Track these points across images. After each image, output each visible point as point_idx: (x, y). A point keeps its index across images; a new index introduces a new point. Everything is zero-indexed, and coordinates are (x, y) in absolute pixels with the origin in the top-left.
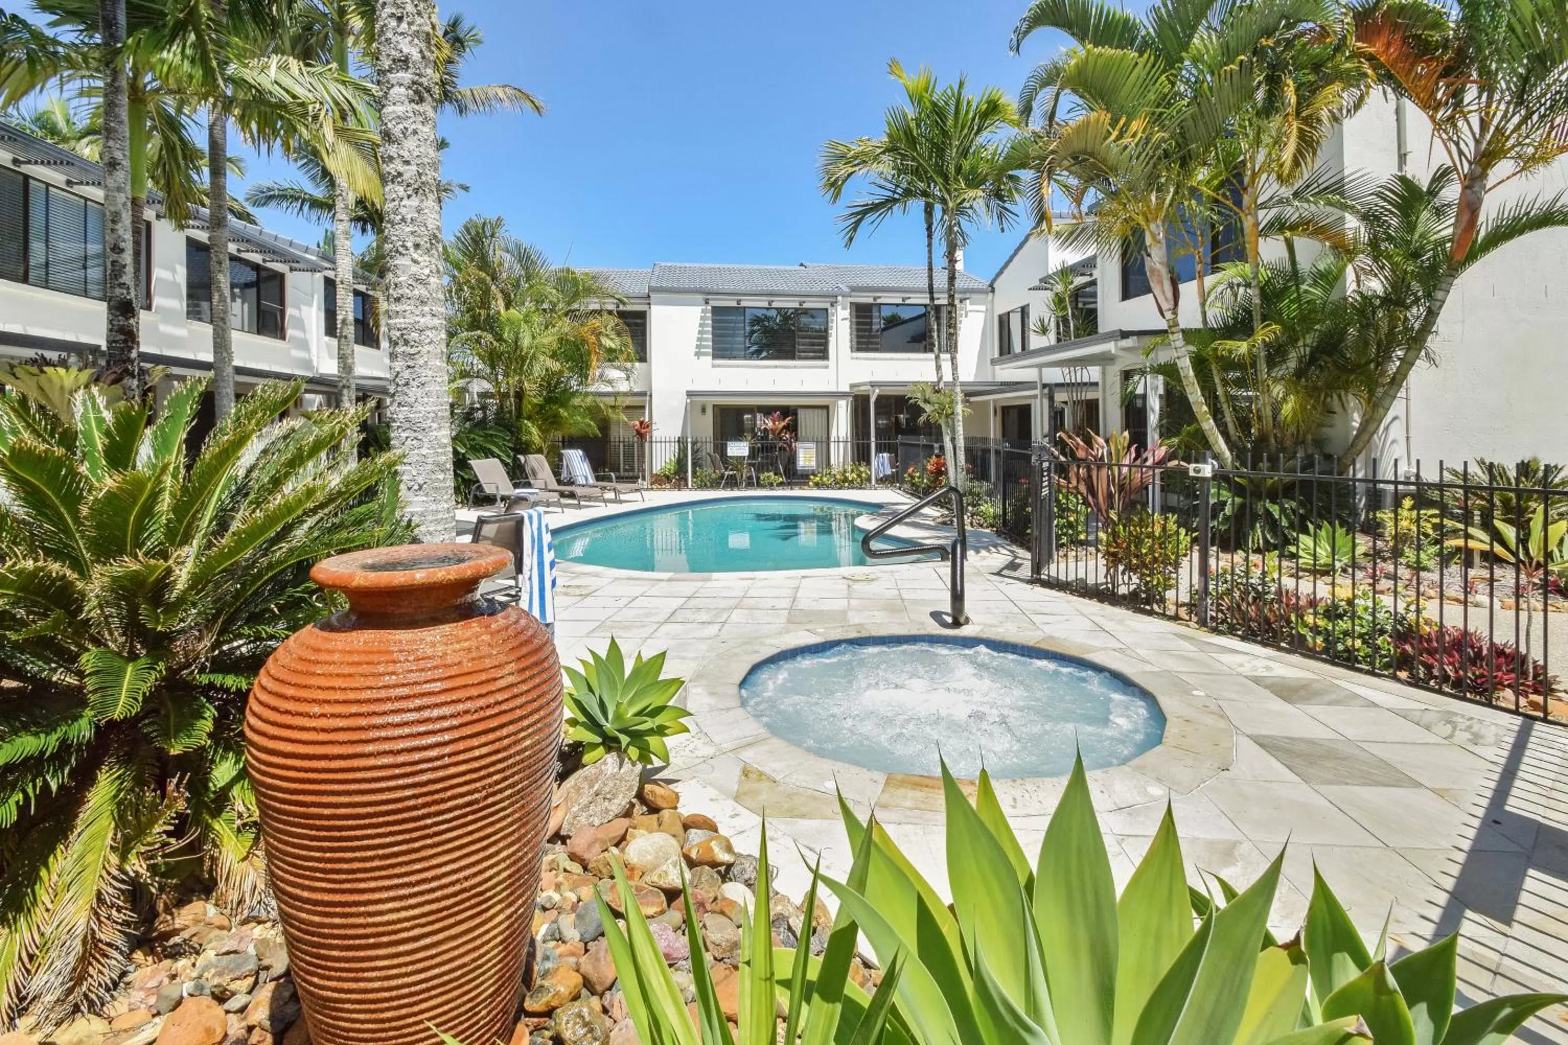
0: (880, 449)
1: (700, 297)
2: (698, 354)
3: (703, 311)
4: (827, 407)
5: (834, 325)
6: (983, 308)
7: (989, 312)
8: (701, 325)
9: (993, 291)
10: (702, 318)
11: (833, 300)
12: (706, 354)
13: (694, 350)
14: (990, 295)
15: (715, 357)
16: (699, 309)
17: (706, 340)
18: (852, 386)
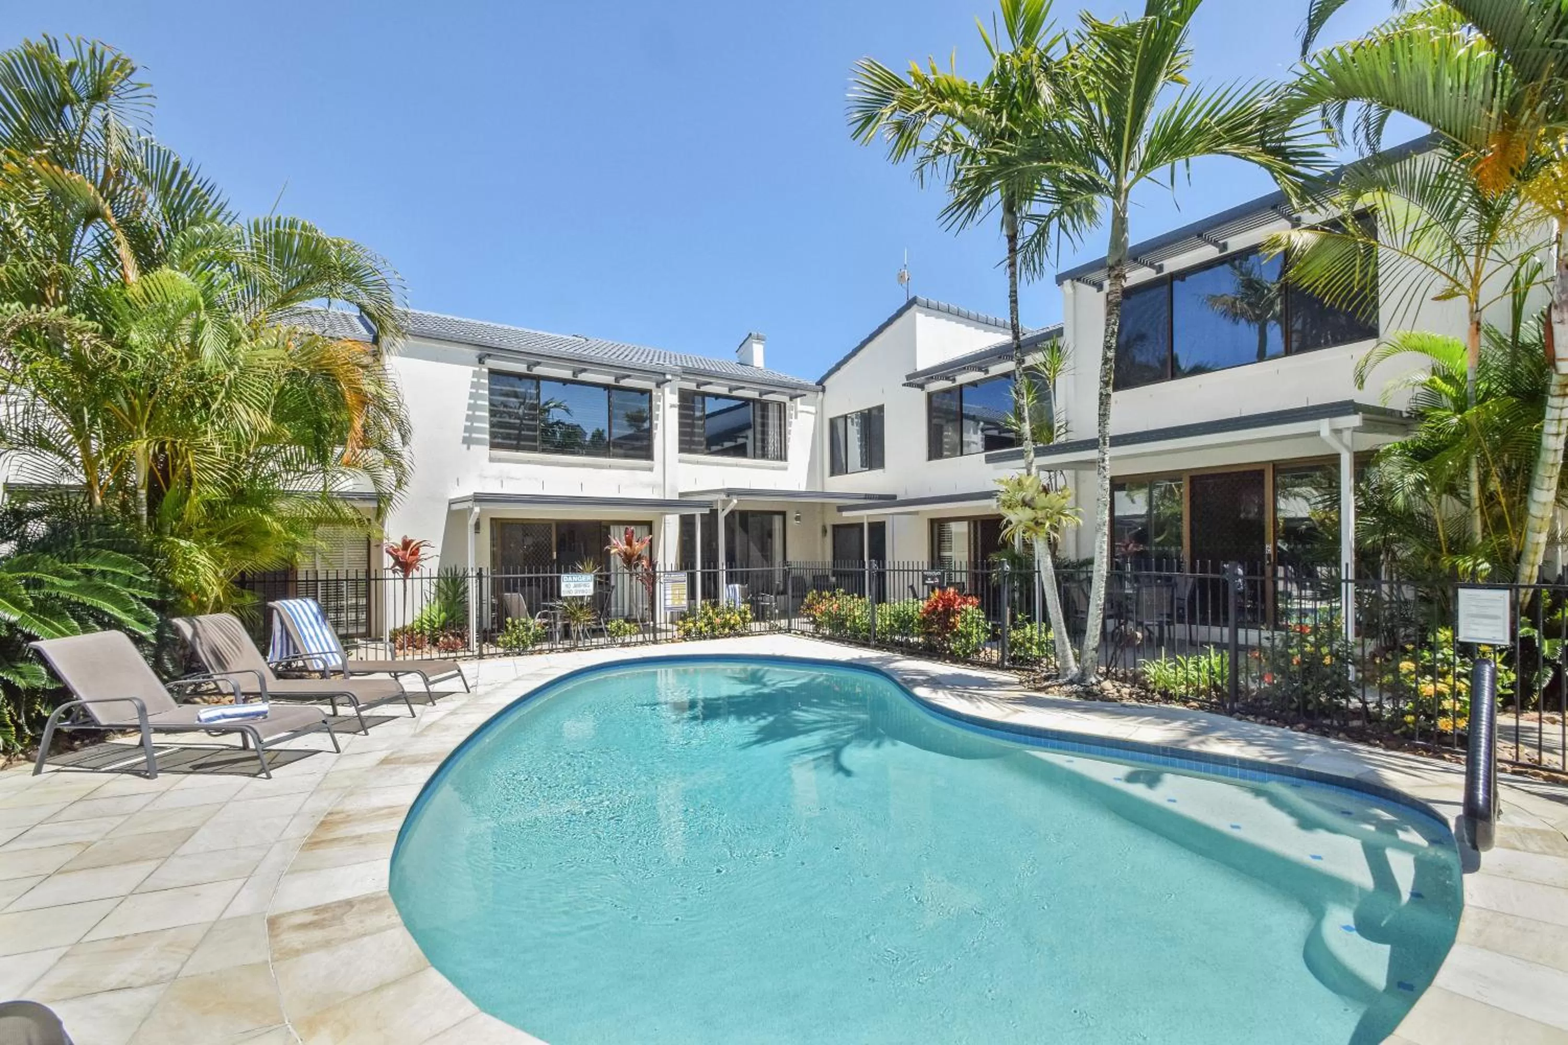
0: (731, 579)
1: (474, 353)
2: (468, 441)
3: (475, 374)
4: (649, 525)
5: (660, 413)
6: (812, 409)
7: (820, 414)
8: (472, 396)
9: (824, 390)
10: (473, 385)
11: (661, 378)
12: (478, 442)
13: (462, 434)
14: (820, 394)
15: (493, 446)
16: (470, 369)
17: (480, 419)
18: (681, 495)
